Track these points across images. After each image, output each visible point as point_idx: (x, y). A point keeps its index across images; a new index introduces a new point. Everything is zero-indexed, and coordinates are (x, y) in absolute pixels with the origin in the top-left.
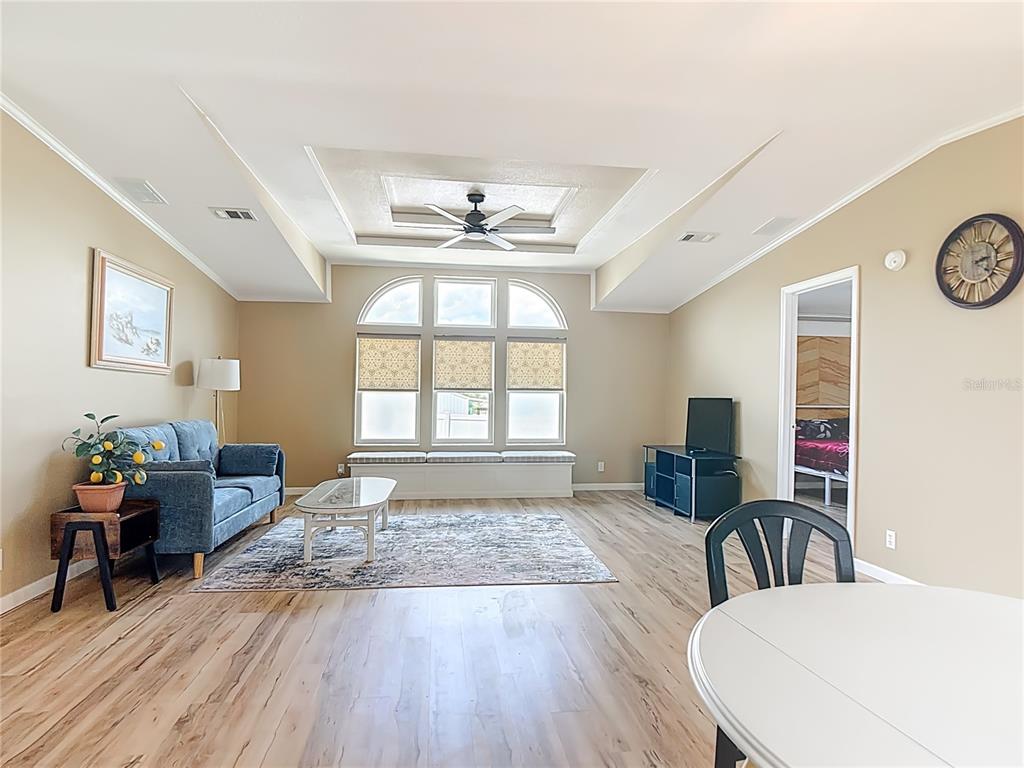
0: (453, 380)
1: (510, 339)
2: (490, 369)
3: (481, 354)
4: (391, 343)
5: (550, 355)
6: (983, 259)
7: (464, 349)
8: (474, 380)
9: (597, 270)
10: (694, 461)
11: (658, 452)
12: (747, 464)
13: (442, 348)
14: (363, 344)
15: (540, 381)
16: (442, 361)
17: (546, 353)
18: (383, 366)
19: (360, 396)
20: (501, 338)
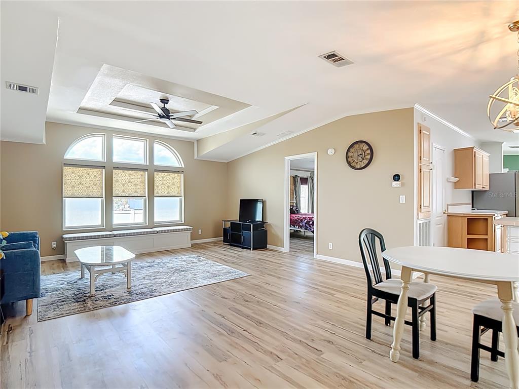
0: (123, 191)
1: (156, 170)
2: (145, 186)
3: (140, 178)
4: (85, 170)
5: (175, 179)
6: (360, 155)
7: (130, 175)
8: (136, 192)
9: (197, 140)
10: (252, 225)
11: (231, 223)
12: (270, 225)
13: (117, 174)
14: (67, 170)
15: (170, 192)
16: (117, 181)
17: (173, 178)
18: (80, 184)
19: (65, 200)
20: (150, 170)
